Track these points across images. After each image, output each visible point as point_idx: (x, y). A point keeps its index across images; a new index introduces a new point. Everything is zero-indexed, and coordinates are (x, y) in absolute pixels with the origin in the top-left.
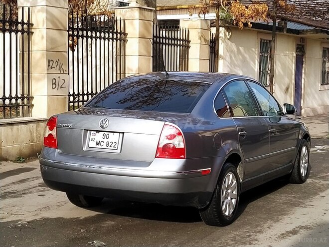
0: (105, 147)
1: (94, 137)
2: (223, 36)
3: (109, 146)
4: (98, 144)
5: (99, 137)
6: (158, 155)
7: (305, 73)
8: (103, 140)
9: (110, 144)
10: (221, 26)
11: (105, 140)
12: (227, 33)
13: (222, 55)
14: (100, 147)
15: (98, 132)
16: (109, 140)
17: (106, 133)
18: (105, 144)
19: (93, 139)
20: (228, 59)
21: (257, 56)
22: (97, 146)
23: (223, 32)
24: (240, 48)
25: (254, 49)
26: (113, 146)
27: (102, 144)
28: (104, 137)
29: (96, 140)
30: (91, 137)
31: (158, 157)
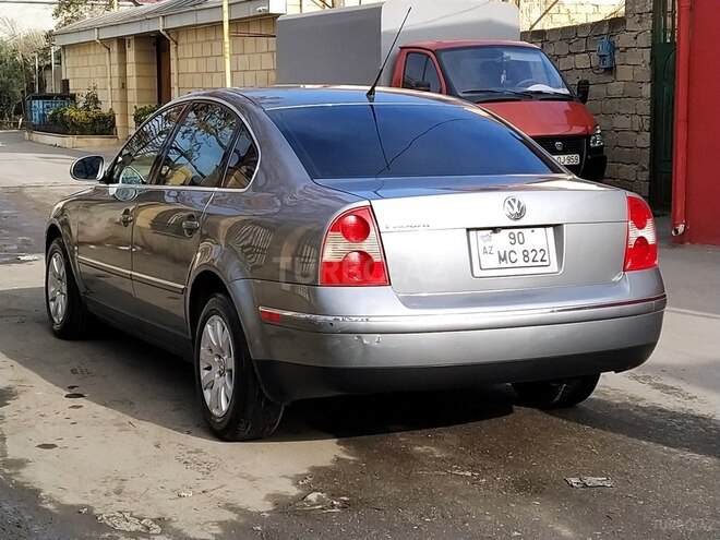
0: (521, 262)
1: (489, 244)
3: (531, 259)
4: (502, 259)
8: (512, 248)
9: (531, 256)
11: (518, 248)
14: (510, 265)
15: (495, 229)
16: (528, 246)
17: (516, 231)
18: (520, 257)
19: (488, 250)
22: (503, 264)
26: (539, 258)
27: (513, 257)
28: (513, 241)
29: (495, 251)
30: (481, 245)
31: (631, 269)
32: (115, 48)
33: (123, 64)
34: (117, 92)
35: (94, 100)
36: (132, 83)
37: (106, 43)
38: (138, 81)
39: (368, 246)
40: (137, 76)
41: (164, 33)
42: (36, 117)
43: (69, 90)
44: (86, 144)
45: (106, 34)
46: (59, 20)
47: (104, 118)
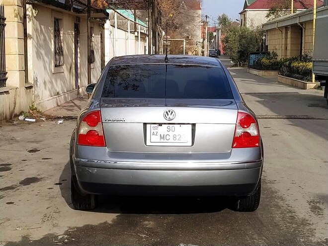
0: (171, 140)
1: (156, 131)
2: (30, 14)
3: (177, 139)
4: (162, 138)
5: (163, 130)
6: (235, 145)
7: (80, 52)
8: (168, 133)
9: (177, 138)
10: (27, 3)
11: (171, 134)
12: (34, 11)
13: (31, 34)
14: (165, 141)
15: (160, 124)
16: (176, 133)
17: (171, 126)
18: (171, 137)
19: (155, 133)
20: (35, 38)
21: (52, 35)
22: (162, 140)
23: (30, 9)
24: (42, 26)
25: (50, 28)
26: (181, 139)
27: (168, 137)
28: (169, 130)
29: (159, 134)
30: (152, 131)
31: (235, 147)
32: (284, 31)
33: (286, 38)
34: (283, 51)
35: (275, 55)
36: (289, 47)
37: (280, 29)
38: (291, 46)
39: (98, 129)
40: (291, 44)
41: (299, 24)
42: (252, 62)
43: (268, 50)
44: (268, 75)
45: (280, 25)
46: (269, 19)
47: (277, 63)
